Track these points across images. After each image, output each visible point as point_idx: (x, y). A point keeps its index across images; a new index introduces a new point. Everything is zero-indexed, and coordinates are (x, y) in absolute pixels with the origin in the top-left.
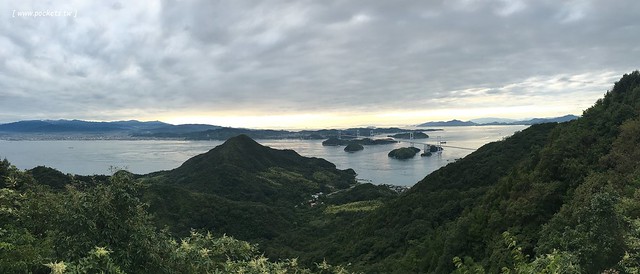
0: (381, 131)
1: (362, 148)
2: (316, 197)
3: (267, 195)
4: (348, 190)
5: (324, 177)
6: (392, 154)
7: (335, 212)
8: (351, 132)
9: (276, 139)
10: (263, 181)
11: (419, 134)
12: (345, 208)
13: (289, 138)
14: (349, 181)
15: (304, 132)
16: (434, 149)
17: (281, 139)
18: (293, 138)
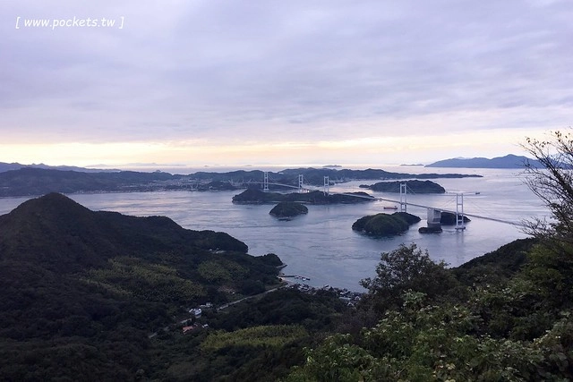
0: (348, 175)
1: (305, 211)
2: (198, 312)
3: (96, 317)
4: (259, 297)
5: (220, 271)
7: (219, 346)
8: (289, 177)
10: (92, 289)
11: (424, 185)
12: (237, 338)
14: (265, 280)
15: (200, 175)
16: (448, 219)
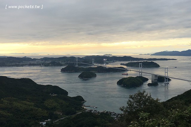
2: (44, 123)
4: (73, 116)
5: (55, 104)
6: (121, 83)
8: (88, 60)
9: (17, 66)
13: (30, 65)
17: (22, 66)
18: (34, 65)
